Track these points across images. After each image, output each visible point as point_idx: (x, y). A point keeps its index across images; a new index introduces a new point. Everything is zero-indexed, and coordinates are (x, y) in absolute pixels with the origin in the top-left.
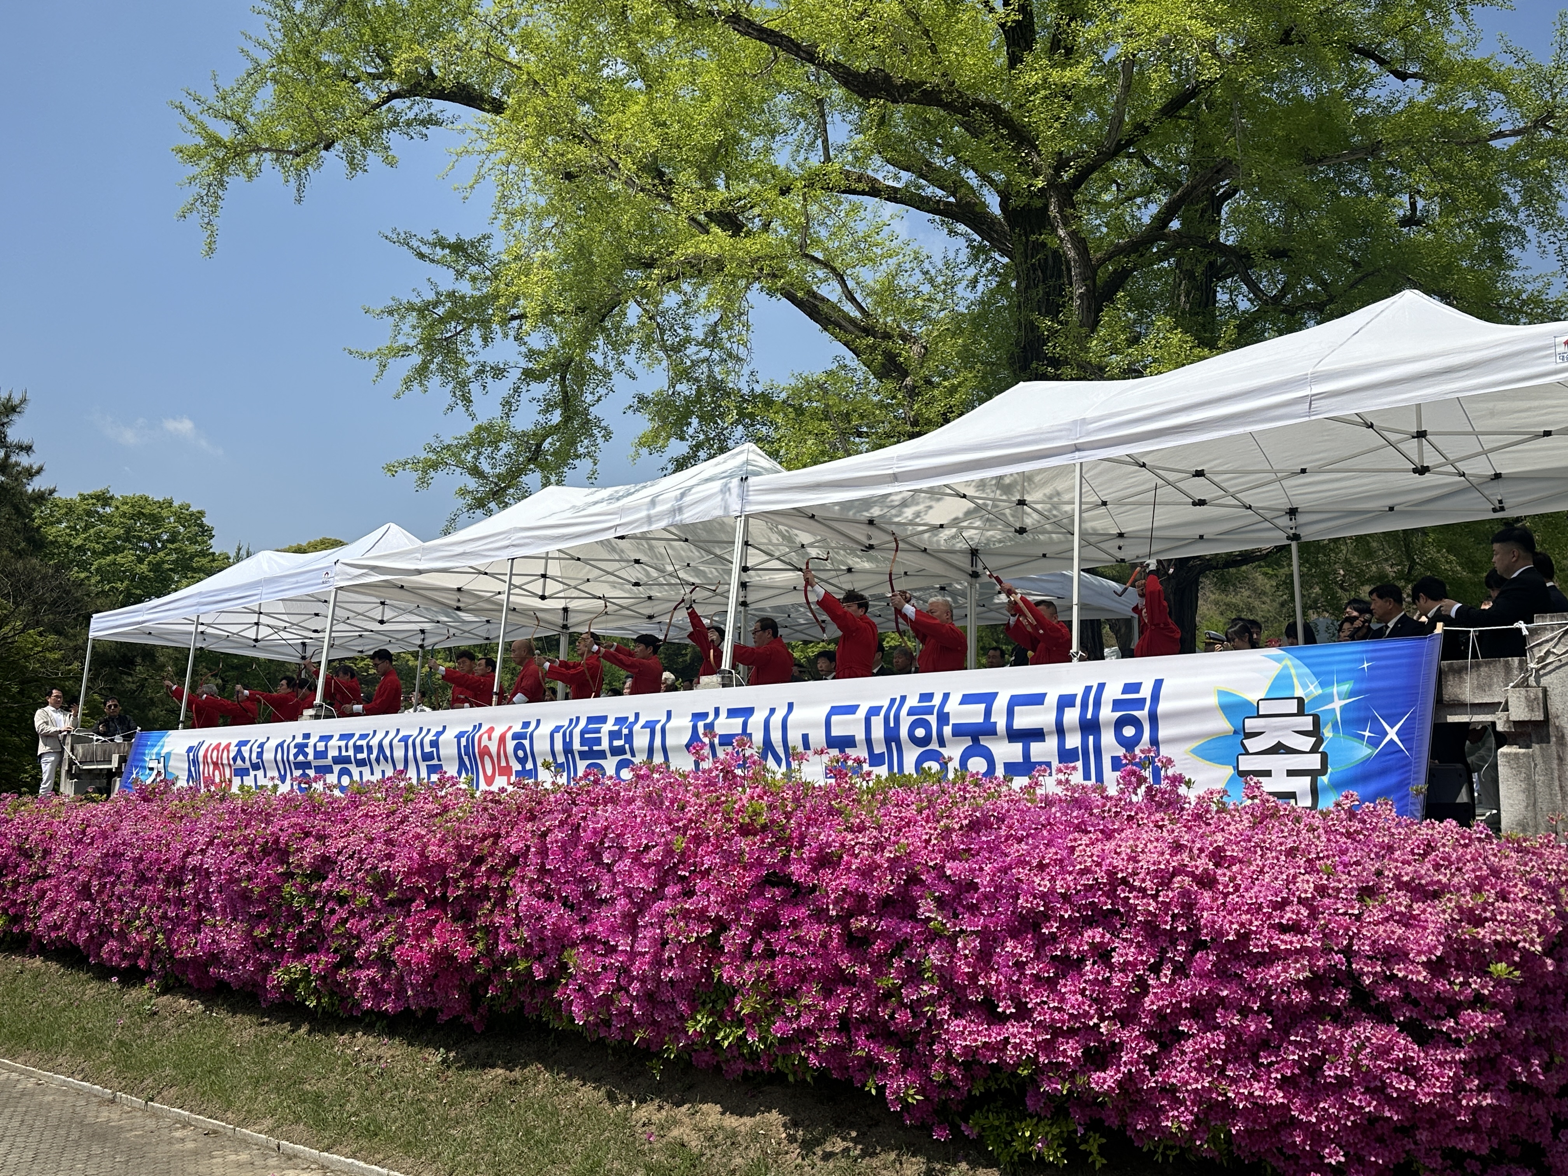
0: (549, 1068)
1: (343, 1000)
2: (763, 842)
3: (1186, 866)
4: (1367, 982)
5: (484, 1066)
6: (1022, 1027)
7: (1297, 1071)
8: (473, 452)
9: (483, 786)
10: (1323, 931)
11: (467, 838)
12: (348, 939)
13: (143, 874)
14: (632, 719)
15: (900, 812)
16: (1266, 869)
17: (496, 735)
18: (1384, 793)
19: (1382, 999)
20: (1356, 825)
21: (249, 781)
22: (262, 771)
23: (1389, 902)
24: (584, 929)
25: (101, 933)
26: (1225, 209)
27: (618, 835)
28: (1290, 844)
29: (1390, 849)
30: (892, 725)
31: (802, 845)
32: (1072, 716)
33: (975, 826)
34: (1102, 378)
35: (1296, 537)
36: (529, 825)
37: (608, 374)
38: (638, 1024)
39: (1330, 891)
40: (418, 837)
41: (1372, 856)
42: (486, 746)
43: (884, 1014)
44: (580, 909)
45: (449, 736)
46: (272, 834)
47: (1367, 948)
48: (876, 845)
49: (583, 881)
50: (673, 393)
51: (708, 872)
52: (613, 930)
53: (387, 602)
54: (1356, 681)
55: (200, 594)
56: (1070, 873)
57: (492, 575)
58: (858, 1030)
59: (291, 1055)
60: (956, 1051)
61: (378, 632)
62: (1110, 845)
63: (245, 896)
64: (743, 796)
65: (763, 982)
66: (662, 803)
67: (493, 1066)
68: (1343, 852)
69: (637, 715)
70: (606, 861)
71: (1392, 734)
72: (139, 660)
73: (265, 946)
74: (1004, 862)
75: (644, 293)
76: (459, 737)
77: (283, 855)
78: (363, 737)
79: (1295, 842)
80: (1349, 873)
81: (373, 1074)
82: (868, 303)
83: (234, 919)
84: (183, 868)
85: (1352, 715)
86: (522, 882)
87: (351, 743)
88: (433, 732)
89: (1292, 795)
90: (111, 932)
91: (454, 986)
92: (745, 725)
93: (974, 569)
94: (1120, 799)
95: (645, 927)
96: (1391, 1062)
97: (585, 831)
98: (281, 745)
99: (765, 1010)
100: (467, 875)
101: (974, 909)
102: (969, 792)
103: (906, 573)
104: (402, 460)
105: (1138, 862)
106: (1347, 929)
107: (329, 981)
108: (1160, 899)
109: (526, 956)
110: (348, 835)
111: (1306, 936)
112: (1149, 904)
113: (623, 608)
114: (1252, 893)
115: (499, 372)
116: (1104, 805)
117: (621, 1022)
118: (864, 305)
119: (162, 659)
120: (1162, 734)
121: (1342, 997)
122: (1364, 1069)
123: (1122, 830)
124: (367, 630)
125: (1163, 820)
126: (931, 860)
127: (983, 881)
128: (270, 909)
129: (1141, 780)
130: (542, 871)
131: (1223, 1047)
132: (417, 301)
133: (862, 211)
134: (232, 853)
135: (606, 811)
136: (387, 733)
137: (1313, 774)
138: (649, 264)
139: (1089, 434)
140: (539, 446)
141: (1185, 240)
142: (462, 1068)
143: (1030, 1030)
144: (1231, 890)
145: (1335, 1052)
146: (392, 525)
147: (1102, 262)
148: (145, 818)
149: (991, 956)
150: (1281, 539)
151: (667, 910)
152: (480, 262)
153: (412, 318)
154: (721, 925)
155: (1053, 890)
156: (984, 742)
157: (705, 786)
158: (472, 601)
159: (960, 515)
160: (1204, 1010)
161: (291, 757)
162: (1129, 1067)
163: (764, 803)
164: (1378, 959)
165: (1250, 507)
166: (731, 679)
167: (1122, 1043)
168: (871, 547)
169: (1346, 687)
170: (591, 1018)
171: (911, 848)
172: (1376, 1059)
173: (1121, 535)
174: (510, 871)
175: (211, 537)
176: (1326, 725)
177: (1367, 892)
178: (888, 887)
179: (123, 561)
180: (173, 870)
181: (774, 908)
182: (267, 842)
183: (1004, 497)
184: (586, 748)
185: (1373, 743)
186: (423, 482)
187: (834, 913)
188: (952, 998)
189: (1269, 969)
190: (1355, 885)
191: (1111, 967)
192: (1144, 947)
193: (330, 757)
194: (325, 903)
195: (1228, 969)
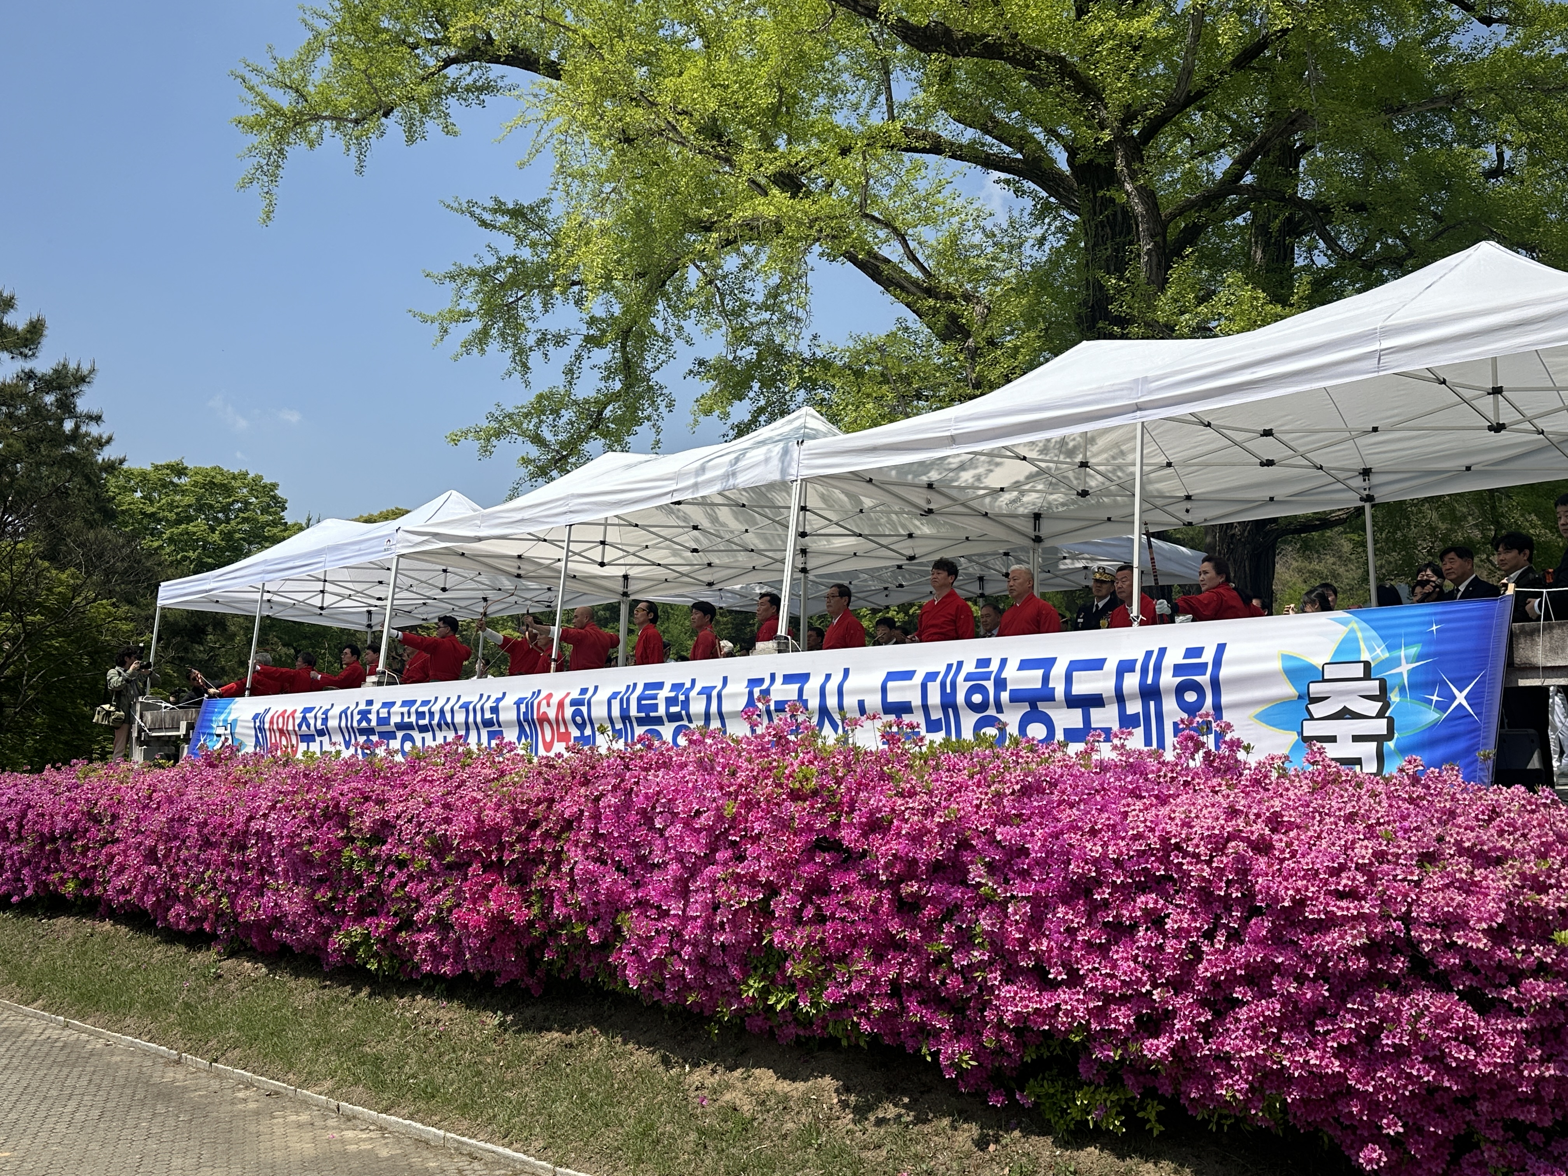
0: (604, 1031)
1: (403, 963)
2: (812, 807)
3: (1241, 831)
4: (1426, 950)
5: (540, 1030)
6: (1074, 994)
7: (1354, 1040)
8: (535, 420)
9: (542, 752)
10: (1381, 897)
11: (522, 802)
12: (408, 902)
13: (208, 839)
14: (688, 685)
15: (952, 777)
16: (1324, 834)
17: (554, 701)
18: (1450, 759)
19: (1441, 967)
20: (1420, 791)
21: (315, 747)
22: (327, 737)
23: (1449, 869)
24: (637, 893)
25: (167, 896)
26: (1303, 162)
27: (670, 800)
28: (1349, 809)
29: (1452, 814)
30: (948, 691)
31: (852, 810)
32: (1132, 682)
33: (1027, 791)
34: (1171, 337)
35: (1369, 498)
36: (582, 791)
37: (667, 340)
38: (691, 989)
39: (1389, 857)
40: (474, 801)
41: (1435, 821)
42: (545, 713)
43: (935, 979)
44: (633, 873)
45: (509, 701)
46: (333, 798)
47: (1427, 915)
48: (927, 810)
49: (635, 845)
50: (734, 358)
51: (758, 837)
52: (665, 894)
53: (450, 569)
54: (1424, 644)
55: (265, 562)
56: (1123, 839)
57: (551, 542)
58: (910, 995)
59: (352, 1018)
60: (1007, 1017)
61: (441, 600)
62: (1165, 811)
63: (307, 860)
64: (794, 762)
65: (815, 947)
66: (713, 768)
67: (549, 1030)
68: (1404, 818)
69: (693, 681)
70: (658, 826)
71: (1461, 698)
72: (210, 629)
73: (327, 909)
74: (1055, 827)
75: (703, 256)
76: (518, 704)
77: (343, 819)
78: (425, 703)
79: (1354, 807)
80: (1409, 839)
81: (431, 1036)
82: (930, 264)
83: (296, 883)
84: (246, 833)
85: (1420, 678)
86: (577, 846)
87: (413, 709)
88: (493, 699)
89: (1358, 761)
90: (177, 896)
91: (510, 950)
92: (801, 691)
93: (1037, 533)
94: (1177, 764)
95: (697, 891)
96: (1451, 1031)
97: (637, 796)
98: (345, 712)
99: (817, 975)
100: (523, 839)
101: (1025, 875)
102: (1022, 757)
103: (967, 538)
104: (464, 429)
105: (1192, 827)
106: (1406, 895)
107: (389, 944)
108: (1214, 865)
109: (581, 920)
110: (406, 800)
111: (1363, 902)
112: (1203, 870)
113: (683, 575)
114: (1308, 859)
115: (560, 340)
116: (1159, 770)
117: (674, 986)
118: (926, 265)
119: (233, 628)
120: (1225, 699)
121: (1401, 965)
122: (1422, 1038)
123: (1178, 796)
124: (429, 598)
125: (1220, 785)
126: (982, 825)
127: (1035, 847)
128: (331, 873)
129: (1199, 745)
130: (596, 835)
131: (1278, 1014)
132: (478, 267)
133: (923, 170)
134: (294, 817)
135: (657, 776)
136: (448, 699)
137: (1379, 739)
138: (708, 228)
139: (1151, 392)
140: (600, 413)
141: (1258, 193)
142: (519, 1032)
143: (1081, 997)
144: (1288, 856)
145: (1393, 1020)
146: (454, 493)
147: (1173, 216)
148: (210, 783)
149: (1043, 922)
150: (1355, 500)
151: (718, 875)
152: (540, 227)
153: (473, 284)
154: (772, 890)
155: (1105, 855)
156: (1042, 706)
157: (758, 751)
158: (532, 569)
159: (1022, 478)
160: (1258, 977)
161: (355, 724)
162: (1182, 1034)
163: (814, 769)
164: (1438, 927)
165: (1321, 468)
166: (787, 644)
167: (1175, 1011)
168: (930, 511)
169: (1414, 650)
170: (645, 982)
171: (962, 813)
172: (1435, 1028)
173: (1188, 498)
174: (564, 836)
175: (284, 509)
176: (1392, 689)
177: (1427, 858)
178: (937, 851)
179: (195, 529)
180: (237, 835)
181: (825, 873)
182: (328, 807)
183: (1068, 460)
184: (643, 715)
185: (1441, 707)
186: (486, 451)
187: (884, 878)
188: (1003, 964)
189: (1325, 935)
190: (1414, 851)
191: (1164, 934)
192: (1198, 913)
193: (392, 723)
194: (385, 867)
195: (1283, 936)
